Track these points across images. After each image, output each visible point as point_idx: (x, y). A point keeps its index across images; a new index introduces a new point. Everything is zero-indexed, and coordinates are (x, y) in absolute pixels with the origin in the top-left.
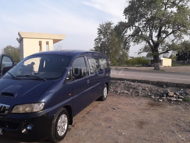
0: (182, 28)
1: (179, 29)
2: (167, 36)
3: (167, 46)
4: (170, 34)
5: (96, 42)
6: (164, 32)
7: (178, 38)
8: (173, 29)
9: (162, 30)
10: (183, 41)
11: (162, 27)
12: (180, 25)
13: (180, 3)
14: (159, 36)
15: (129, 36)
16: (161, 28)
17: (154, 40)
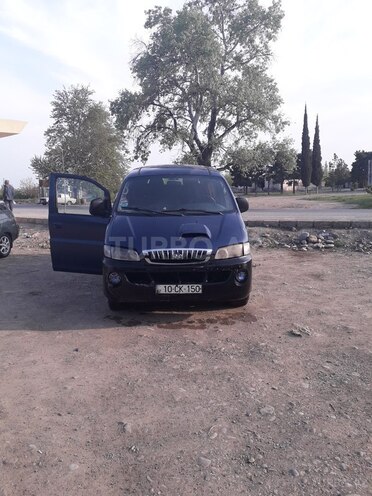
0: (256, 117)
1: (249, 118)
2: (227, 131)
3: (229, 154)
4: (233, 127)
5: (51, 137)
6: (223, 123)
7: (246, 137)
8: (238, 115)
9: (217, 117)
10: (257, 144)
11: (219, 110)
12: (252, 109)
13: (252, 62)
14: (211, 130)
15: (148, 127)
16: (215, 113)
17: (201, 140)
